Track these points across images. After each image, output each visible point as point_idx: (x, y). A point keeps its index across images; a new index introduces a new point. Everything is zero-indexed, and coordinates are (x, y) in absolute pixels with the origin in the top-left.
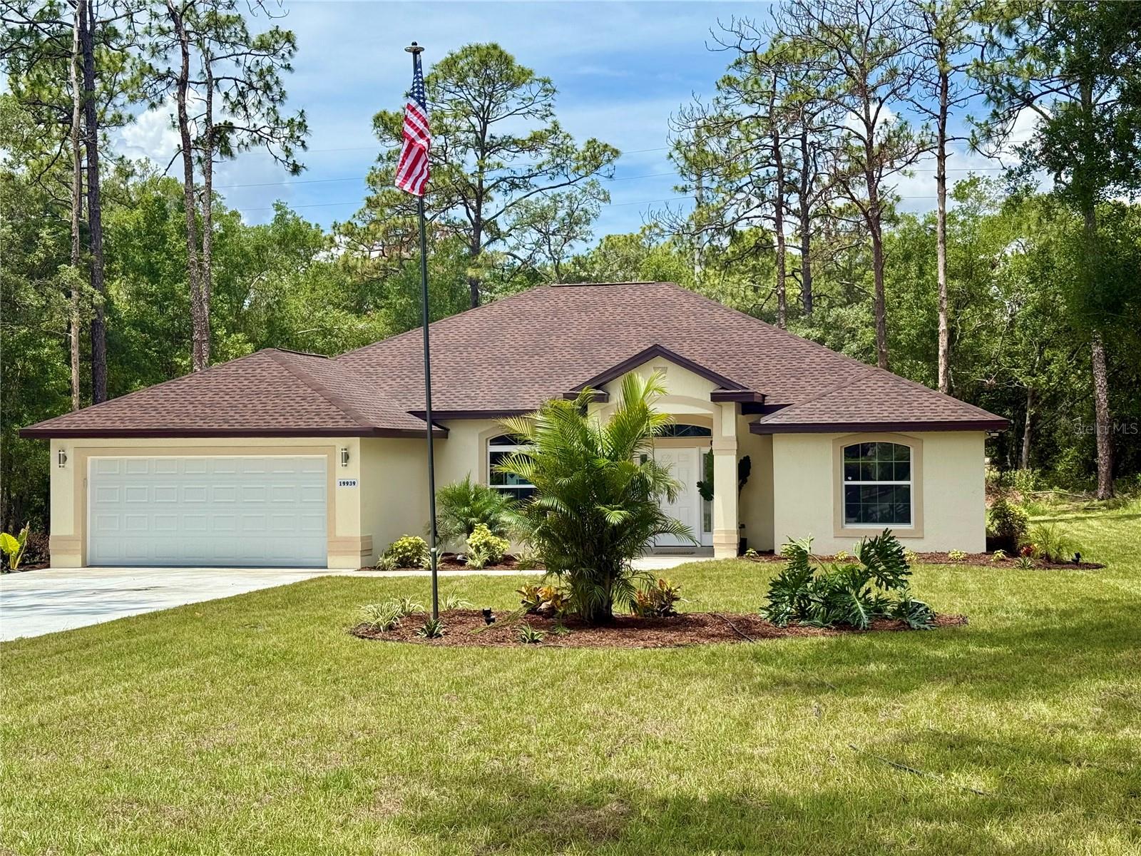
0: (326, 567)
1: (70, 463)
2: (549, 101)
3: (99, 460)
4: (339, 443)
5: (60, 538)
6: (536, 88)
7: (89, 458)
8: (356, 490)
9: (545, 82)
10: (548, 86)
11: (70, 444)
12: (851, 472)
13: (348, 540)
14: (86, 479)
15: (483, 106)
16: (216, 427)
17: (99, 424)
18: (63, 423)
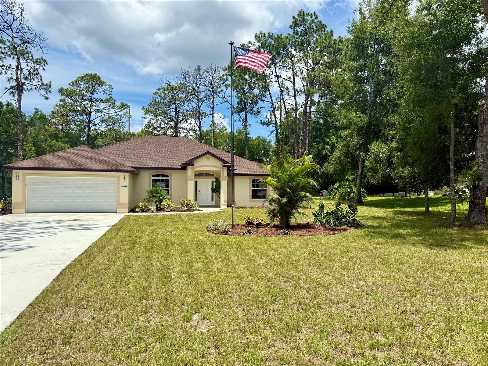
0: (116, 212)
1: (20, 178)
2: (111, 91)
3: (31, 178)
4: (122, 174)
5: (15, 204)
6: (107, 87)
7: (27, 177)
8: (127, 189)
9: (110, 86)
10: (111, 87)
11: (20, 172)
12: (253, 186)
13: (123, 204)
14: (26, 184)
15: (92, 90)
16: (79, 168)
17: (33, 165)
18: (19, 164)
